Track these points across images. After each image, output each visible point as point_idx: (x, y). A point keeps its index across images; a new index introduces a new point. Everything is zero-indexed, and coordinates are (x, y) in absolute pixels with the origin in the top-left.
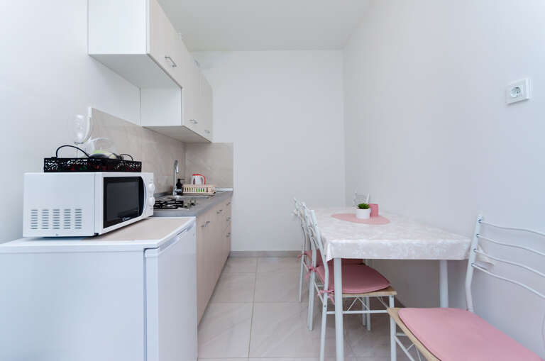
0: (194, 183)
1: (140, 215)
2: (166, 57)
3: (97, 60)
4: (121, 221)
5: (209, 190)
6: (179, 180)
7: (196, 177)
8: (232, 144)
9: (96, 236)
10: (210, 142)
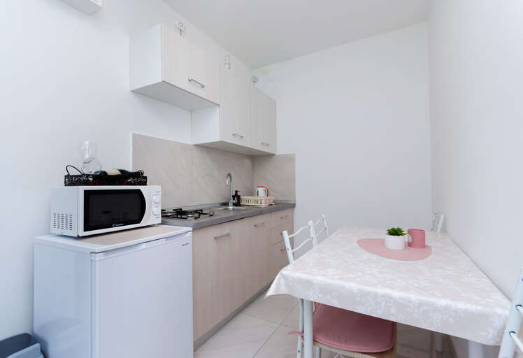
0: (258, 195)
1: (139, 222)
2: (190, 81)
3: (139, 93)
4: (111, 226)
5: (263, 202)
6: (236, 192)
7: (260, 189)
8: (294, 155)
9: (79, 238)
10: (274, 155)
